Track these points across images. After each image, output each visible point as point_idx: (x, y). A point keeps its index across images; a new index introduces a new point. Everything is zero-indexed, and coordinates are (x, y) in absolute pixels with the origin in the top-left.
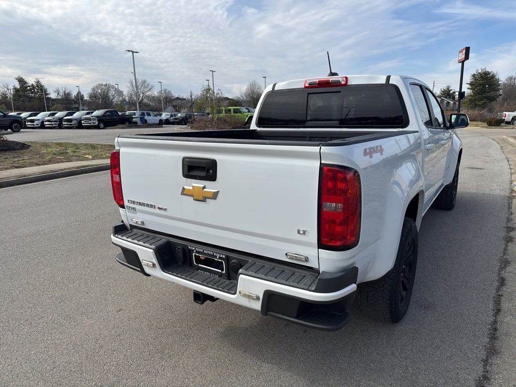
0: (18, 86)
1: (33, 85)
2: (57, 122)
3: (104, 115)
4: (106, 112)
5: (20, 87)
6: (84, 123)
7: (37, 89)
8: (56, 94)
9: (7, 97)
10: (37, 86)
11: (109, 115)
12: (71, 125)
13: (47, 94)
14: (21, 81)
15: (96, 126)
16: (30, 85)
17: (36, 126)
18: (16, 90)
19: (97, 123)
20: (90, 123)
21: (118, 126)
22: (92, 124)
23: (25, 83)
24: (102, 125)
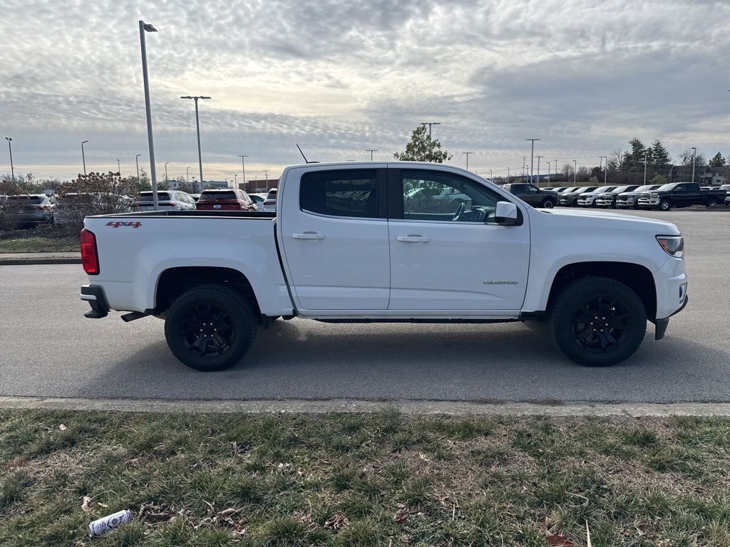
0: (631, 152)
1: (650, 148)
2: (610, 199)
3: (672, 191)
4: (678, 185)
5: (634, 153)
6: (640, 202)
7: (655, 155)
8: (682, 160)
9: (616, 166)
10: (656, 150)
11: (679, 192)
12: (625, 203)
13: (667, 161)
14: (637, 145)
15: (655, 205)
16: (646, 149)
17: (587, 204)
18: (628, 157)
19: (657, 202)
20: (648, 202)
21: (691, 208)
22: (650, 203)
23: (641, 146)
24: (666, 205)
